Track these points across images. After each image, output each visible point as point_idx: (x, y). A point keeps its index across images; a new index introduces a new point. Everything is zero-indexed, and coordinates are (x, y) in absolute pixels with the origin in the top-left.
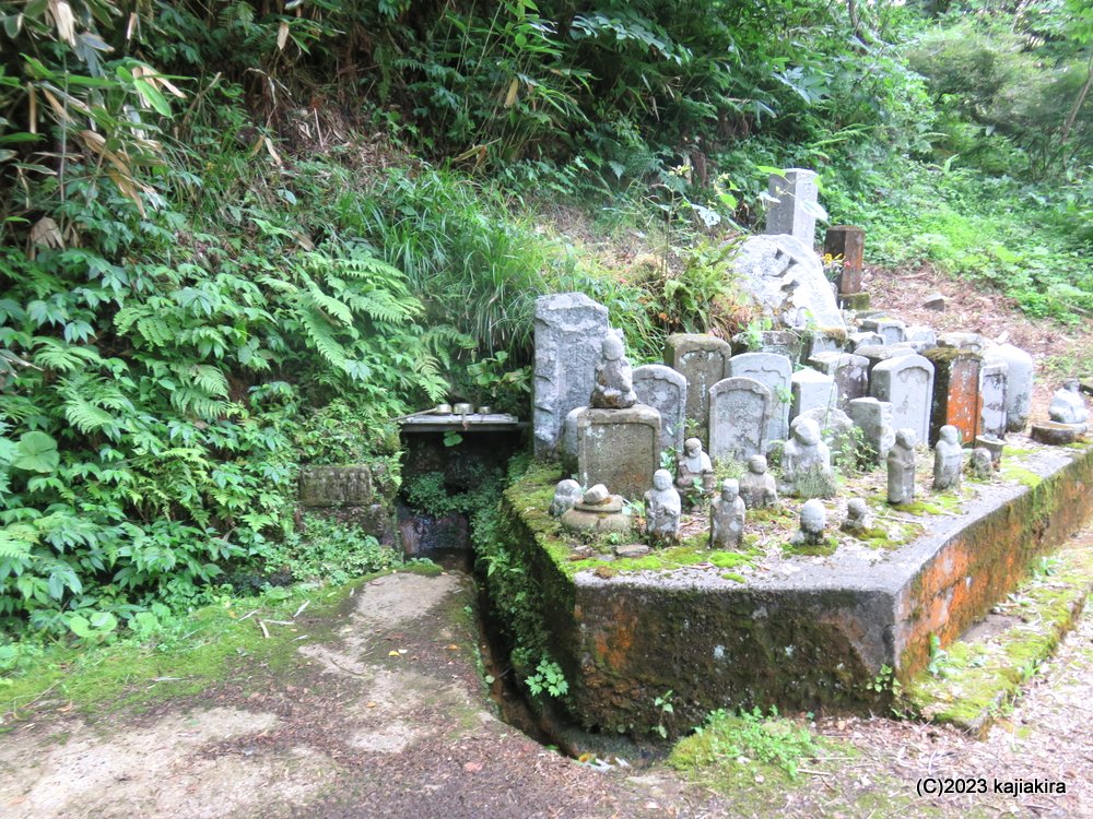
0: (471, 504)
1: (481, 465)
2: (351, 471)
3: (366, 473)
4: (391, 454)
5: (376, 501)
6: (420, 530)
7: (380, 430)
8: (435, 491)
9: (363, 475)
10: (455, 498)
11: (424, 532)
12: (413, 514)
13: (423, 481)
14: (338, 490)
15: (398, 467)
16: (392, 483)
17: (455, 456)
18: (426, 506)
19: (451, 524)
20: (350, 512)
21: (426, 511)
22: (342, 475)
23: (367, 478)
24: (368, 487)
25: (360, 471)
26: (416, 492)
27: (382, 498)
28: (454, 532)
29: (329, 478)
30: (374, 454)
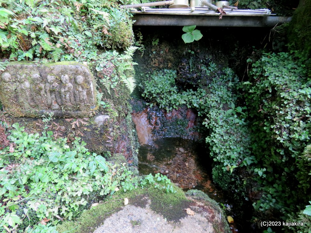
0: (202, 101)
1: (213, 65)
2: (64, 72)
3: (85, 75)
4: (121, 50)
5: (102, 111)
6: (153, 122)
7: (105, 15)
8: (168, 88)
9: (80, 79)
10: (185, 94)
11: (156, 123)
12: (147, 107)
13: (156, 78)
14: (50, 98)
15: (130, 65)
16: (122, 85)
17: (189, 55)
18: (158, 100)
19: (180, 117)
20: (68, 125)
21: (158, 105)
22: (50, 78)
23: (87, 82)
24: (89, 93)
25: (76, 73)
26: (149, 88)
27: (110, 105)
28: (183, 125)
29: (33, 82)
30: (101, 48)
